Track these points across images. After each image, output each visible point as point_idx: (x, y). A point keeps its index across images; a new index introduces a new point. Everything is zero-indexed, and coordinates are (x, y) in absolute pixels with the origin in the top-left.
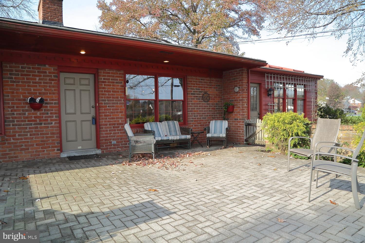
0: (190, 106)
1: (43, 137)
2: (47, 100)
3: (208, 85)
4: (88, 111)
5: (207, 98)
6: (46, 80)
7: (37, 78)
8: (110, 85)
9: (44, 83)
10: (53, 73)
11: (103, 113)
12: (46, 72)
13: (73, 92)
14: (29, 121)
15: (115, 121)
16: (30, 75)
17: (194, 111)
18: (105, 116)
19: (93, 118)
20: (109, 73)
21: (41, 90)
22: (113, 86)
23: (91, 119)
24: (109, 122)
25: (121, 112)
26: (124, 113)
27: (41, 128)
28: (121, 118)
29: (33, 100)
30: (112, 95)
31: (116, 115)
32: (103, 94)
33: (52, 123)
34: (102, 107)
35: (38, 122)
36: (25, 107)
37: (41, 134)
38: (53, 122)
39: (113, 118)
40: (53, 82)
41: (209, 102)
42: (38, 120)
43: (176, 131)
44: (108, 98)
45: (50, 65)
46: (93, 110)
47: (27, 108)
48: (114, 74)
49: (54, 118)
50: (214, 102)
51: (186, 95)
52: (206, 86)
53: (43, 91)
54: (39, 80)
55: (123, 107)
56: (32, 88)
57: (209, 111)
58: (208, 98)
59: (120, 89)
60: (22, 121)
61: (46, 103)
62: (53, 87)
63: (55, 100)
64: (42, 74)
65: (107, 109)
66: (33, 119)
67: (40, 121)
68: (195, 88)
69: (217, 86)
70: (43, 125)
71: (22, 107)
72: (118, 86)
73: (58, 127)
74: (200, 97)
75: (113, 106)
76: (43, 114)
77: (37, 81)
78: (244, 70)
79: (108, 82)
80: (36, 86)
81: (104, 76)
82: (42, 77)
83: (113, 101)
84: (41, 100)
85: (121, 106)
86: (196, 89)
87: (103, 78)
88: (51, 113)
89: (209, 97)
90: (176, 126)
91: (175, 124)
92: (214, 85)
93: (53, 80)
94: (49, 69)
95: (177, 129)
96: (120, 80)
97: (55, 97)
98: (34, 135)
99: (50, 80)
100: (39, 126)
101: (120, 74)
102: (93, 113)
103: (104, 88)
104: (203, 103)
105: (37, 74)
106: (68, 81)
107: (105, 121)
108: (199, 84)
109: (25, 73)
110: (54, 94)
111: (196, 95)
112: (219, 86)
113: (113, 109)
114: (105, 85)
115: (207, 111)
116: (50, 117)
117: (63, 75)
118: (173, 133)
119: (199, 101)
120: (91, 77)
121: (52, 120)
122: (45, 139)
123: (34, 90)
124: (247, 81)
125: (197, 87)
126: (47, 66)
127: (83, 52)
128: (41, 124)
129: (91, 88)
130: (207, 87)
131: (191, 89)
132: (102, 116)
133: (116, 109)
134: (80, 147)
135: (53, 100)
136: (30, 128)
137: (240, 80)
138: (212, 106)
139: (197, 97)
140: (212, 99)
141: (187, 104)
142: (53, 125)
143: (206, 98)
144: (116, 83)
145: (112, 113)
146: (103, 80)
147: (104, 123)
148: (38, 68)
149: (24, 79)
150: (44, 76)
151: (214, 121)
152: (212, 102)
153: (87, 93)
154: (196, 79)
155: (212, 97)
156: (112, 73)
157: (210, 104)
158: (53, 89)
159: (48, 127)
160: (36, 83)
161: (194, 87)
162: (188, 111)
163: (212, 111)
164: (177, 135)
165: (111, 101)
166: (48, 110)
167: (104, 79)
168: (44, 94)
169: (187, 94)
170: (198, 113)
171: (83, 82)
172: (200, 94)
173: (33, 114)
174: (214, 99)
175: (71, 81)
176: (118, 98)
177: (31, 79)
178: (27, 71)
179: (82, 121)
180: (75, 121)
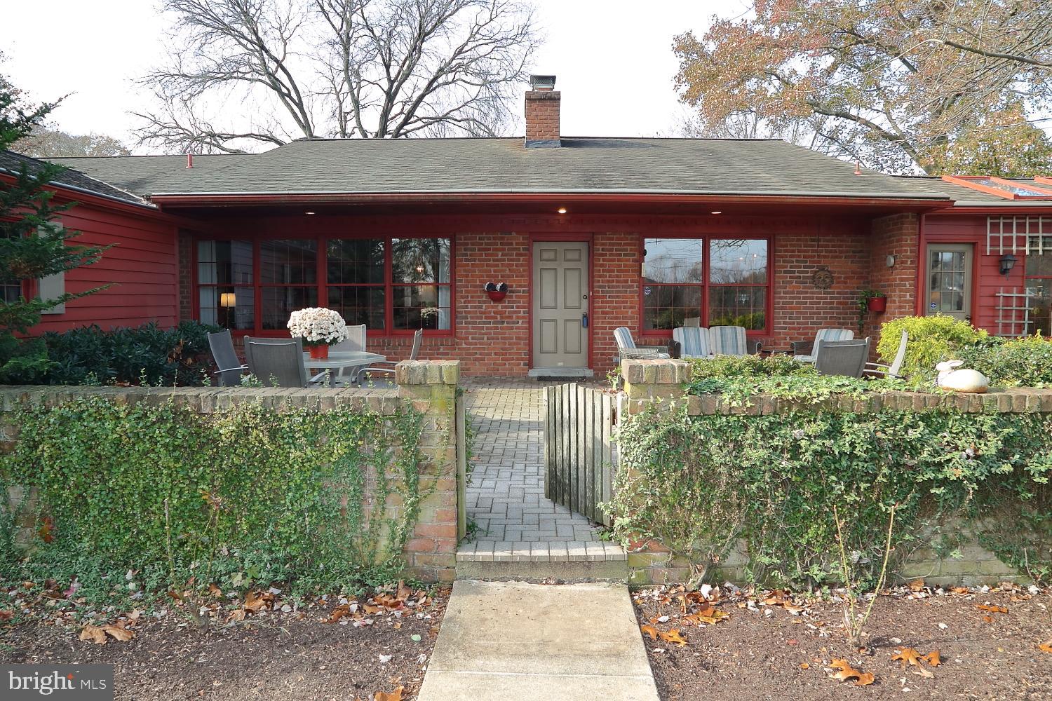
0: (781, 298)
1: (505, 343)
2: (512, 286)
3: (831, 252)
4: (577, 305)
5: (824, 280)
6: (512, 255)
7: (500, 253)
8: (614, 260)
9: (509, 260)
10: (523, 244)
11: (600, 308)
12: (512, 244)
13: (552, 272)
14: (486, 318)
16: (490, 250)
17: (790, 308)
18: (603, 313)
19: (584, 316)
20: (613, 239)
21: (505, 271)
22: (619, 261)
23: (580, 317)
24: (609, 323)
25: (631, 308)
26: (637, 309)
27: (502, 328)
28: (632, 318)
29: (492, 287)
30: (617, 276)
31: (622, 312)
32: (600, 276)
33: (518, 323)
34: (599, 297)
35: (499, 319)
36: (482, 297)
37: (502, 338)
38: (520, 321)
39: (616, 318)
40: (521, 258)
41: (830, 288)
42: (499, 317)
43: (737, 346)
44: (608, 281)
45: (518, 233)
46: (585, 303)
47: (484, 299)
48: (621, 239)
49: (522, 314)
50: (847, 288)
51: (772, 275)
52: (824, 254)
53: (507, 272)
54: (502, 255)
55: (636, 299)
56: (492, 269)
57: (831, 308)
58: (828, 280)
59: (632, 266)
60: (478, 317)
61: (511, 292)
62: (522, 265)
63: (525, 286)
64: (507, 247)
65: (607, 302)
66: (492, 314)
67: (502, 318)
68: (794, 259)
69: (854, 252)
70: (505, 325)
71: (479, 297)
72: (629, 260)
73: (526, 329)
74: (808, 278)
75: (618, 297)
76: (506, 307)
77: (499, 257)
78: (908, 217)
79: (611, 255)
80: (497, 265)
81: (603, 244)
82: (506, 252)
83: (619, 287)
84: (504, 287)
85: (633, 297)
86: (797, 261)
87: (601, 248)
88: (518, 307)
89: (832, 277)
90: (739, 337)
91: (736, 333)
92: (847, 252)
93: (521, 255)
94: (517, 239)
95: (740, 343)
96: (633, 250)
97: (524, 281)
98: (493, 338)
99: (517, 255)
100: (499, 326)
101: (632, 239)
102: (584, 309)
103: (602, 265)
104: (815, 290)
105: (499, 246)
106: (545, 255)
107: (603, 323)
108: (805, 251)
109: (484, 246)
110: (522, 276)
111: (797, 274)
112: (861, 252)
113: (617, 302)
114: (604, 260)
115: (826, 308)
116: (515, 312)
117: (537, 247)
118: (729, 349)
119: (804, 288)
120: (583, 246)
121: (518, 317)
122: (507, 346)
123: (495, 271)
124: (916, 242)
125: (799, 256)
126: (514, 234)
127: (562, 211)
128: (503, 323)
129: (583, 265)
130: (825, 257)
131: (784, 262)
132: (597, 312)
133: (623, 302)
134: (560, 364)
135: (520, 286)
136: (487, 328)
137: (898, 241)
138: (836, 298)
139: (800, 277)
140: (838, 282)
141: (775, 293)
142: (520, 325)
143: (823, 279)
144: (625, 255)
145: (615, 308)
146: (601, 252)
147: (600, 325)
148: (503, 238)
149: (481, 255)
150: (509, 249)
152: (839, 288)
153: (577, 273)
154: (798, 240)
155: (840, 278)
156: (618, 239)
157: (833, 293)
158: (521, 269)
159: (512, 328)
160: (497, 260)
161: (791, 256)
162: (775, 309)
163: (838, 308)
164: (737, 353)
165: (613, 287)
166: (514, 302)
167: (603, 250)
168: (509, 276)
169: (775, 272)
170: (801, 313)
171: (570, 255)
172: (807, 272)
173: (493, 307)
174: (845, 283)
175: (551, 255)
176: (627, 282)
177: (491, 255)
178: (486, 244)
179: (566, 321)
180: (555, 320)
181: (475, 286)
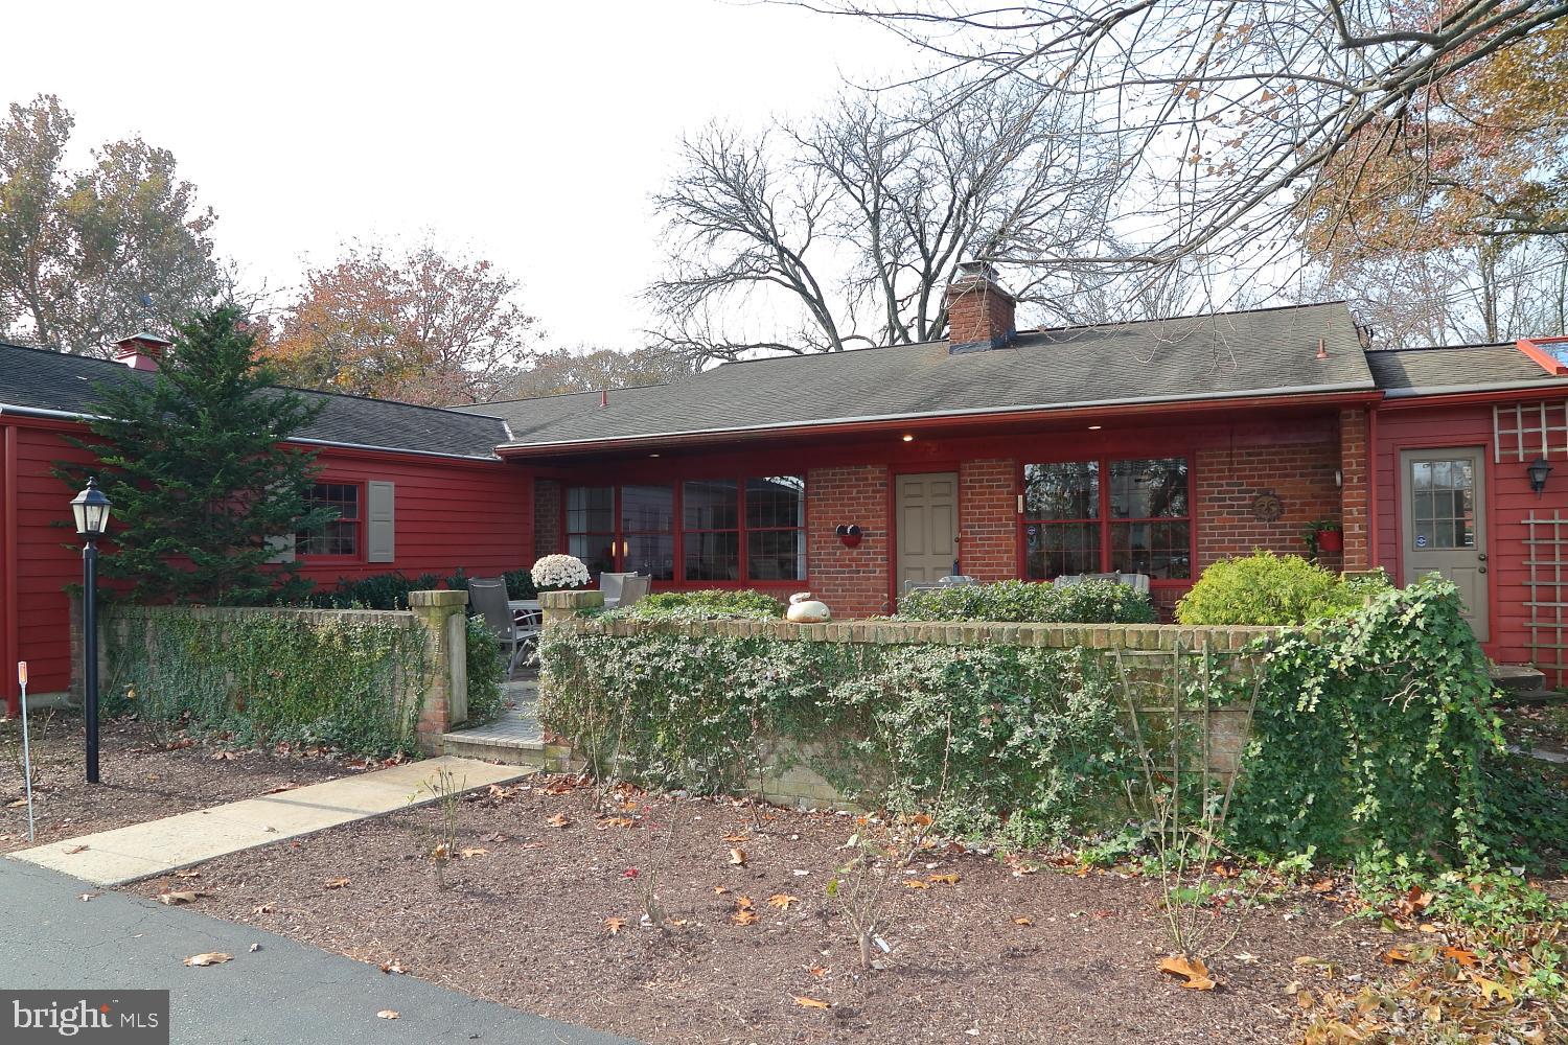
0: (1206, 535)
2: (868, 529)
3: (1278, 469)
4: (948, 549)
5: (1268, 509)
6: (867, 492)
7: (855, 491)
8: (984, 494)
10: (880, 478)
11: (969, 552)
12: (867, 479)
13: (918, 511)
14: (841, 566)
15: (994, 571)
16: (843, 487)
17: (1221, 548)
18: (972, 559)
19: (956, 563)
20: (981, 467)
22: (990, 494)
23: (952, 564)
24: (980, 571)
25: (1007, 552)
26: (1014, 554)
27: (858, 579)
28: (1007, 565)
29: (843, 529)
30: (989, 513)
31: (995, 558)
32: (969, 514)
33: (874, 572)
34: (969, 540)
35: (854, 568)
37: (858, 590)
38: (878, 570)
39: (988, 565)
40: (882, 495)
41: (1279, 519)
42: (854, 565)
44: (979, 520)
45: (873, 465)
46: (955, 547)
47: (837, 544)
48: (993, 467)
49: (879, 562)
50: (1305, 518)
51: (1194, 504)
52: (1268, 472)
54: (857, 493)
55: (1013, 541)
56: (846, 509)
57: (1282, 548)
58: (1274, 509)
59: (1006, 500)
60: (832, 566)
61: (867, 535)
62: (878, 504)
63: (882, 528)
64: (861, 483)
65: (977, 545)
66: (847, 562)
67: (857, 566)
68: (1224, 482)
69: (1314, 467)
70: (862, 574)
71: (833, 542)
72: (1002, 493)
73: (885, 579)
74: (1245, 506)
75: (990, 539)
76: (862, 553)
77: (854, 495)
79: (981, 487)
80: (852, 505)
81: (970, 475)
82: (861, 488)
83: (991, 526)
84: (856, 530)
85: (1008, 539)
86: (1228, 485)
87: (970, 479)
88: (875, 553)
89: (1282, 504)
92: (1304, 467)
93: (878, 492)
94: (873, 473)
96: (1005, 480)
97: (882, 522)
98: (848, 590)
99: (873, 492)
100: (855, 575)
101: (1005, 466)
102: (955, 555)
103: (970, 500)
104: (1255, 523)
105: (853, 483)
106: (913, 490)
107: (972, 571)
108: (1240, 470)
109: (837, 483)
110: (879, 516)
111: (1228, 502)
112: (1325, 466)
113: (989, 545)
114: (973, 494)
115: (1273, 548)
116: (871, 559)
117: (901, 480)
119: (1241, 520)
120: (952, 478)
121: (875, 566)
122: (864, 599)
123: (849, 512)
125: (1231, 478)
126: (869, 467)
127: (908, 439)
128: (859, 572)
129: (953, 500)
130: (1269, 476)
131: (1209, 485)
132: (966, 559)
133: (997, 545)
135: (877, 529)
136: (842, 579)
138: (1289, 533)
139: (1232, 506)
140: (1292, 512)
141: (1197, 528)
142: (879, 574)
144: (998, 486)
145: (987, 552)
146: (970, 484)
147: (969, 574)
148: (855, 473)
149: (835, 493)
150: (864, 486)
152: (1292, 519)
153: (946, 511)
154: (1228, 456)
155: (1294, 504)
156: (988, 467)
157: (1285, 526)
158: (878, 508)
159: (868, 578)
160: (852, 499)
161: (1219, 478)
162: (1198, 550)
163: (1293, 548)
165: (984, 526)
166: (871, 547)
167: (971, 481)
168: (864, 517)
169: (1197, 500)
171: (937, 490)
172: (1244, 499)
173: (847, 553)
174: (1303, 511)
175: (917, 490)
176: (1000, 519)
177: (846, 493)
178: (841, 480)
179: (936, 569)
180: (923, 569)
181: (828, 530)
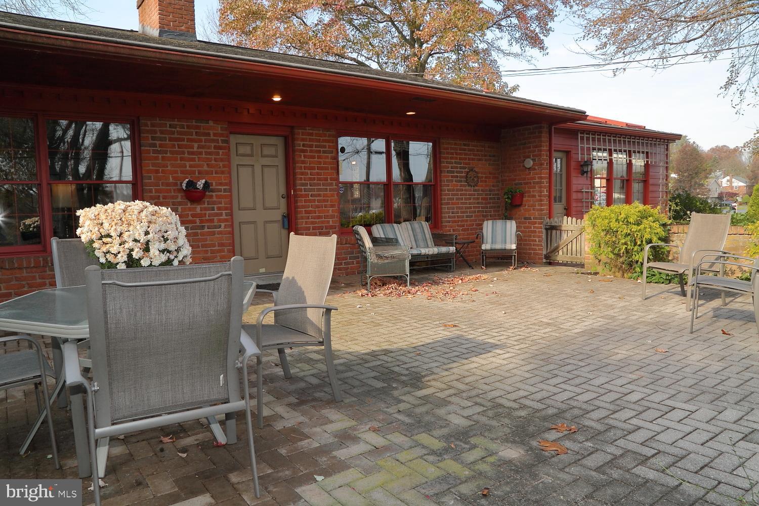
0: (446, 195)
1: (206, 252)
2: (212, 184)
3: (476, 155)
4: (275, 205)
5: (473, 179)
6: (209, 147)
7: (196, 145)
8: (313, 157)
9: (207, 153)
10: (222, 135)
11: (303, 207)
12: (209, 134)
13: (250, 169)
14: (183, 222)
15: (322, 222)
16: (183, 140)
17: (453, 204)
18: (307, 212)
19: (284, 216)
20: (311, 134)
21: (201, 166)
22: (319, 157)
23: (280, 218)
24: (312, 223)
25: (332, 206)
26: (336, 208)
27: (202, 234)
28: (332, 217)
29: (191, 184)
30: (318, 174)
31: (324, 212)
32: (302, 174)
33: (220, 227)
34: (302, 196)
35: (198, 224)
36: (177, 197)
37: (203, 246)
38: (223, 225)
39: (319, 217)
40: (221, 152)
41: (477, 186)
42: (198, 220)
43: (426, 240)
44: (310, 179)
45: (215, 121)
46: (283, 202)
47: (179, 200)
48: (320, 135)
49: (224, 217)
50: (486, 186)
51: (438, 174)
52: (472, 157)
53: (205, 168)
54: (198, 148)
55: (336, 197)
56: (188, 164)
57: (478, 203)
58: (476, 179)
59: (330, 163)
61: (213, 190)
62: (222, 160)
63: (226, 184)
64: (203, 138)
65: (310, 201)
66: (190, 218)
67: (201, 221)
68: (453, 161)
69: (490, 156)
70: (206, 230)
71: (172, 197)
72: (327, 157)
73: (229, 233)
74: (461, 177)
75: (319, 195)
76: (206, 209)
77: (195, 149)
78: (543, 128)
79: (311, 152)
80: (193, 160)
81: (303, 140)
82: (203, 143)
83: (319, 185)
84: (207, 185)
85: (332, 195)
86: (455, 163)
87: (302, 143)
88: (219, 209)
89: (478, 177)
90: (426, 231)
91: (423, 228)
92: (486, 156)
93: (220, 148)
94: (215, 128)
95: (427, 236)
96: (329, 147)
97: (223, 178)
99: (215, 148)
100: (199, 231)
101: (330, 136)
102: (283, 209)
103: (303, 162)
104: (467, 188)
105: (194, 137)
106: (242, 150)
107: (306, 223)
108: (460, 154)
109: (176, 136)
110: (222, 172)
111: (455, 174)
112: (494, 156)
113: (319, 201)
114: (305, 156)
115: (474, 203)
116: (217, 215)
117: (234, 139)
118: (421, 243)
119: (461, 186)
120: (278, 142)
121: (220, 221)
122: (209, 254)
123: (191, 166)
124: (548, 148)
125: (456, 158)
126: (211, 123)
127: (277, 99)
128: (203, 227)
129: (280, 161)
130: (473, 159)
131: (447, 163)
132: (301, 212)
133: (324, 201)
134: (262, 270)
135: (221, 184)
137: (536, 147)
138: (481, 195)
139: (457, 177)
140: (482, 181)
141: (441, 190)
142: (222, 229)
143: (471, 179)
144: (324, 152)
145: (318, 207)
146: (301, 148)
147: (304, 225)
148: (198, 127)
149: (174, 146)
150: (206, 141)
151: (490, 222)
152: (482, 186)
153: (274, 170)
154: (455, 144)
155: (482, 177)
156: (316, 135)
157: (479, 190)
158: (221, 164)
159: (213, 233)
160: (193, 153)
161: (452, 158)
162: (441, 204)
163: (482, 204)
164: (428, 247)
165: (315, 185)
166: (214, 203)
167: (304, 145)
168: (209, 173)
169: (441, 172)
170: (459, 208)
171: (267, 151)
172: (462, 172)
173: (190, 209)
174: (486, 182)
175: (247, 149)
176: (326, 179)
177: (186, 147)
178: (179, 133)
179: (266, 222)
180: (254, 223)
181: (168, 184)
